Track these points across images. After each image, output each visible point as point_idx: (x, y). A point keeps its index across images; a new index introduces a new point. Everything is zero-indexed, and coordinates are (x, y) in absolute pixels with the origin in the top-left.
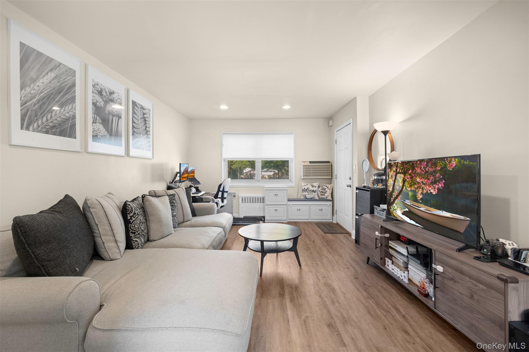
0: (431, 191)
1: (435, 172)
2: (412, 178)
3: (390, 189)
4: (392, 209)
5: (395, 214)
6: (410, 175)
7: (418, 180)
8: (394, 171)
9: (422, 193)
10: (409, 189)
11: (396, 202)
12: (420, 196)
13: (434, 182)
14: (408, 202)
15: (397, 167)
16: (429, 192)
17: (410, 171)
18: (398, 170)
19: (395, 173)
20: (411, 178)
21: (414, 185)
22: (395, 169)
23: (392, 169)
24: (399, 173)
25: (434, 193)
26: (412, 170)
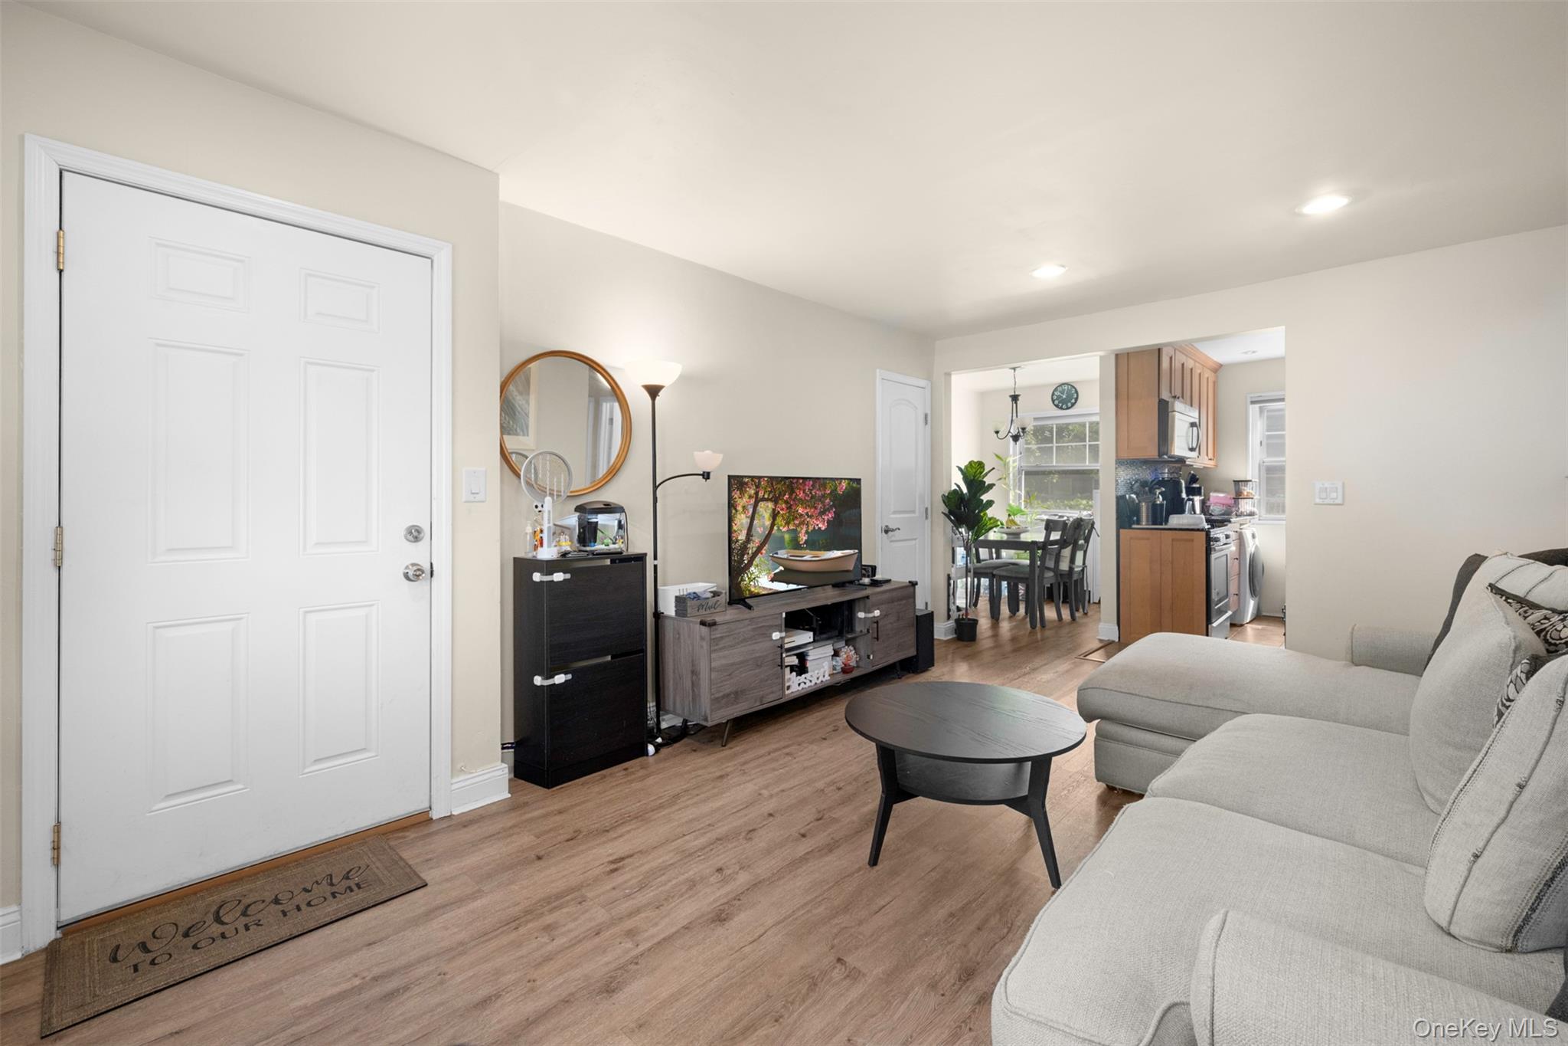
0: (820, 526)
1: (823, 496)
2: (789, 508)
3: (740, 538)
4: (747, 579)
5: (755, 587)
6: (786, 502)
7: (800, 511)
8: (750, 497)
9: (807, 532)
10: (785, 529)
11: (757, 560)
12: (803, 538)
13: (822, 513)
14: (783, 554)
15: (758, 487)
16: (817, 528)
17: (787, 496)
18: (761, 495)
19: (753, 501)
20: (787, 509)
21: (793, 520)
22: (752, 492)
23: (746, 491)
24: (763, 499)
25: (823, 529)
26: (791, 495)
